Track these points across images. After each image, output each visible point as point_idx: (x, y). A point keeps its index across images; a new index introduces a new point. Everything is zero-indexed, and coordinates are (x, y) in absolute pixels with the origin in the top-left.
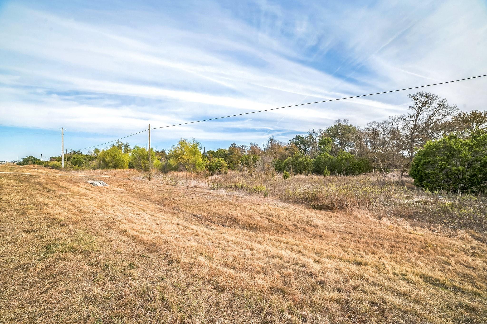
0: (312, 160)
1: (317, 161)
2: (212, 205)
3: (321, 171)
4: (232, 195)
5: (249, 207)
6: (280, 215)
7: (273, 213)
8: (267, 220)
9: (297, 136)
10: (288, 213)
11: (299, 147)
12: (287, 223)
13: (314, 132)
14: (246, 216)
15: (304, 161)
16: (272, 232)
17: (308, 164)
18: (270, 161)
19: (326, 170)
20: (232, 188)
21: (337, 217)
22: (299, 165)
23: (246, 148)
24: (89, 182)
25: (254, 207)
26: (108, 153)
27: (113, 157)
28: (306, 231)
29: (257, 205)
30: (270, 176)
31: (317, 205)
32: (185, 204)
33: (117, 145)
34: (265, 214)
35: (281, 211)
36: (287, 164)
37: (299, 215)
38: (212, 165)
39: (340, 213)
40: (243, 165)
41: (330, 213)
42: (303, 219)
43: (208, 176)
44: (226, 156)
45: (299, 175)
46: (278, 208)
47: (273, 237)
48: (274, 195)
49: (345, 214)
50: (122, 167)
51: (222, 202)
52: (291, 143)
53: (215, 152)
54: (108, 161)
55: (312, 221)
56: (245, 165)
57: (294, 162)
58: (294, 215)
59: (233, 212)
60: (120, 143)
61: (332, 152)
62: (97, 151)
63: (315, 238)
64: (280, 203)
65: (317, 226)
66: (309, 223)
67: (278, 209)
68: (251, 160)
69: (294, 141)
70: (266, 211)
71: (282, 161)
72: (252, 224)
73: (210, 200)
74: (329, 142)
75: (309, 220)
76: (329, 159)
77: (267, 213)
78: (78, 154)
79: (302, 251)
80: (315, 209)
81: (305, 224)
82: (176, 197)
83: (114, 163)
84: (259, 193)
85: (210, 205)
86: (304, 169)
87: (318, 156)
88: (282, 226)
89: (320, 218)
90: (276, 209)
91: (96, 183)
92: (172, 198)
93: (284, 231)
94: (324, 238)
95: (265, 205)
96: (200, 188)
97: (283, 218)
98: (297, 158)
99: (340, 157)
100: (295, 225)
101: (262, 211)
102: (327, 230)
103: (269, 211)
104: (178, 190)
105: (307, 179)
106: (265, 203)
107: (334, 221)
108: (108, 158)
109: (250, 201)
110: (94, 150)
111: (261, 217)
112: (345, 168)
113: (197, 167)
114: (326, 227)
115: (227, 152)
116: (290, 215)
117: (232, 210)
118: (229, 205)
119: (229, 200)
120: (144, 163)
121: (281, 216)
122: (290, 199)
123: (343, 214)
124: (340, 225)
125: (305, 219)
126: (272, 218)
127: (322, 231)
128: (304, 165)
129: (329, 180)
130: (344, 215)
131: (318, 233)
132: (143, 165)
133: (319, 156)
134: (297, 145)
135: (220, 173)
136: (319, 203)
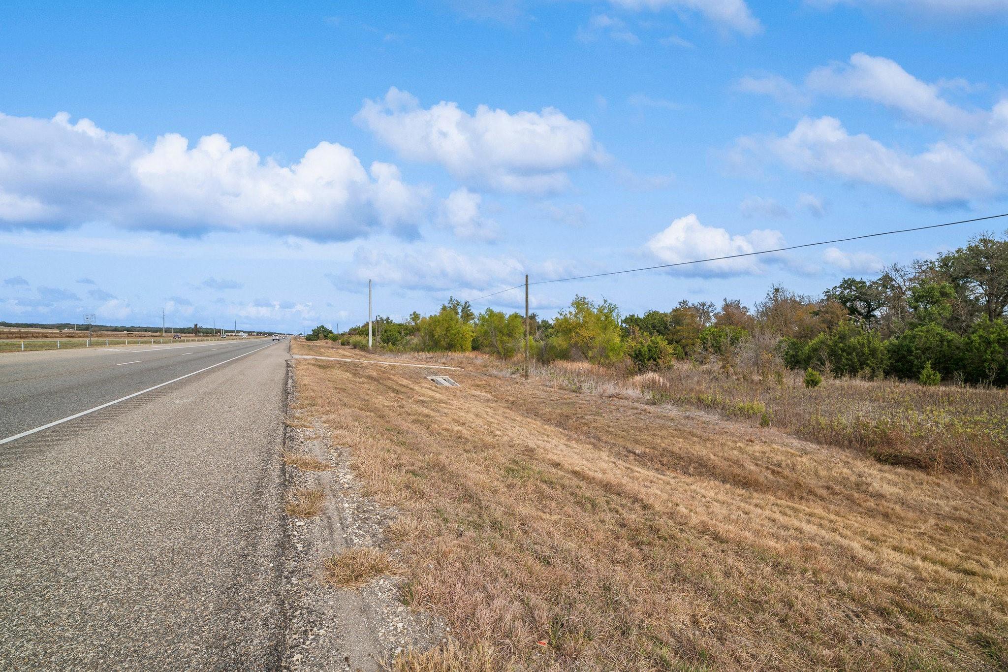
0: (886, 342)
1: (901, 345)
2: (658, 435)
3: (915, 369)
4: (693, 419)
5: (729, 443)
6: (796, 465)
7: (782, 460)
8: (769, 471)
9: (846, 279)
10: (815, 464)
11: (849, 309)
12: (812, 482)
13: (896, 270)
14: (726, 459)
15: (863, 345)
16: (779, 493)
17: (873, 352)
18: (774, 343)
19: (928, 369)
20: (690, 402)
21: (938, 485)
22: (849, 354)
23: (710, 310)
24: (430, 378)
25: (740, 444)
26: (439, 321)
27: (447, 330)
28: (853, 501)
29: (747, 441)
30: (771, 378)
31: (886, 453)
32: (607, 429)
33: (450, 305)
34: (765, 460)
35: (799, 459)
36: (815, 350)
37: (840, 471)
38: (640, 351)
39: (949, 479)
40: (707, 350)
41: (920, 475)
42: (848, 479)
43: (632, 373)
44: (666, 328)
45: (846, 378)
46: (792, 451)
47: (783, 502)
48: (785, 425)
49: (965, 482)
50: (462, 348)
51: (676, 430)
52: (828, 299)
53: (641, 320)
54: (439, 336)
55: (869, 485)
56: (711, 349)
57: (836, 346)
58: (829, 469)
59: (701, 451)
60: (455, 302)
61: (952, 322)
62: (415, 316)
63: (873, 517)
64: (797, 441)
65: (882, 496)
66: (864, 488)
67: (793, 454)
68: (725, 341)
69: (838, 293)
70: (767, 455)
71: (801, 343)
72: (739, 475)
73: (651, 425)
74: (944, 294)
75: (863, 483)
76: (942, 341)
77: (768, 458)
78: (387, 322)
79: (841, 530)
80: (880, 462)
81: (852, 489)
82: (586, 414)
83: (447, 340)
84: (749, 418)
85: (654, 435)
86: (861, 365)
87: (907, 332)
88: (801, 486)
89: (889, 482)
90: (788, 452)
91: (439, 379)
92: (578, 416)
93: (805, 495)
94: (894, 519)
95: (765, 442)
96: (627, 399)
97: (803, 471)
98: (843, 337)
99: (981, 337)
100: (828, 488)
101: (757, 454)
102: (904, 506)
103: (772, 455)
104: (585, 402)
105: (868, 391)
106: (764, 439)
107: (927, 491)
108: (439, 332)
109: (731, 433)
110: (411, 315)
111: (757, 465)
112: (994, 366)
113: (611, 354)
114: (904, 501)
115: (669, 319)
116: (820, 468)
117: (697, 447)
118: (690, 437)
119: (689, 428)
120: (502, 341)
121: (799, 467)
122: (821, 435)
123: (957, 482)
124: (942, 503)
125: (853, 478)
126: (780, 470)
127: (891, 505)
128: (863, 354)
129: (931, 396)
130: (961, 484)
131: (881, 508)
132: (500, 346)
133: (910, 332)
134: (844, 303)
135: (657, 369)
136: (892, 451)
